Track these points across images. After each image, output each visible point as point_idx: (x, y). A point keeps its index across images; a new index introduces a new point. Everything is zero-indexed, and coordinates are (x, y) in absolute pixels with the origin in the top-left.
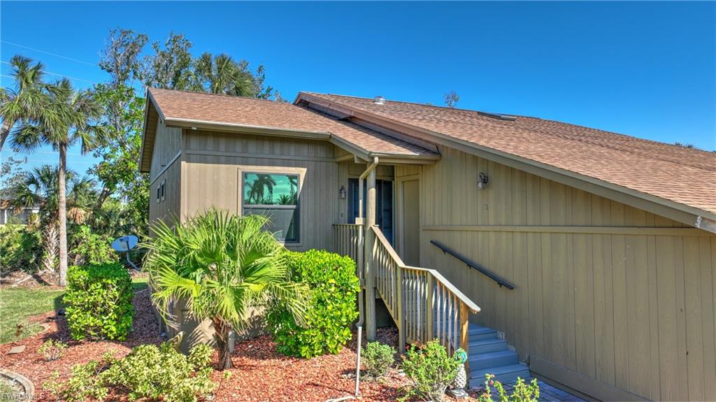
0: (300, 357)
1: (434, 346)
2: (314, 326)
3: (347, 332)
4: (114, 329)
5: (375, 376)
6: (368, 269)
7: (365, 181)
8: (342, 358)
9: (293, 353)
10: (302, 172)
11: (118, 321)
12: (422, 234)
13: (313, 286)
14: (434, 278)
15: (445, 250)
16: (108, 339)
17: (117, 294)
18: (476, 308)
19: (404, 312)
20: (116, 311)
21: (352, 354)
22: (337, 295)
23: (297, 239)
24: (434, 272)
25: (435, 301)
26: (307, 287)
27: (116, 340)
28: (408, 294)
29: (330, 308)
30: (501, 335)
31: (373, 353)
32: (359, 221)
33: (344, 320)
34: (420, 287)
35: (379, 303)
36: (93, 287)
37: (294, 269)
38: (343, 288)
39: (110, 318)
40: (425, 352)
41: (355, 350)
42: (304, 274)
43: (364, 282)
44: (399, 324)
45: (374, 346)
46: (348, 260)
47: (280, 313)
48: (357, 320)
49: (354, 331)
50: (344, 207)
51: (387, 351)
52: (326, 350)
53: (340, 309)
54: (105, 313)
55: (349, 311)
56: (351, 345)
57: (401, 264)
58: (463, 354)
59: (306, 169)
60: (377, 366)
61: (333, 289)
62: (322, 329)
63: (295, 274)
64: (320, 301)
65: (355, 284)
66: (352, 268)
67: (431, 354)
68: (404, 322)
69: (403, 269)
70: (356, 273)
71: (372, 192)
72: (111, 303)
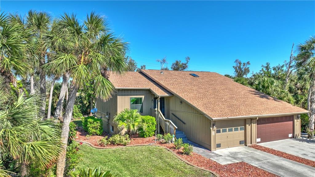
0: (144, 137)
1: (169, 134)
2: (147, 131)
3: (154, 133)
4: (99, 133)
5: (159, 140)
6: (158, 119)
7: (157, 100)
8: (153, 137)
9: (143, 137)
10: (143, 97)
11: (100, 131)
12: (170, 112)
13: (147, 123)
14: (170, 122)
15: (174, 115)
16: (98, 135)
17: (100, 125)
18: (177, 128)
19: (165, 129)
20: (99, 128)
21: (154, 137)
22: (152, 125)
23: (142, 112)
24: (170, 121)
25: (171, 126)
26: (146, 123)
27: (99, 135)
28: (166, 125)
29: (150, 128)
30: (184, 133)
31: (158, 136)
32: (156, 109)
33: (153, 130)
34: (168, 124)
35: (161, 127)
36: (94, 123)
37: (143, 120)
38: (153, 124)
39: (98, 130)
40: (167, 135)
41: (155, 136)
42: (145, 121)
43: (157, 122)
44: (164, 131)
45: (159, 135)
46: (154, 118)
47: (140, 129)
48: (156, 130)
49: (155, 132)
50: (153, 104)
51: (161, 136)
52: (149, 136)
53: (152, 128)
54: (97, 129)
55: (154, 128)
56: (154, 135)
57: (165, 119)
58: (174, 136)
59: (144, 96)
60: (159, 138)
61: (151, 124)
62: (149, 132)
63: (143, 121)
64: (149, 126)
65: (155, 123)
66: (155, 119)
67: (168, 135)
68: (165, 130)
69: (165, 120)
70: (156, 121)
71: (159, 103)
72: (99, 127)
